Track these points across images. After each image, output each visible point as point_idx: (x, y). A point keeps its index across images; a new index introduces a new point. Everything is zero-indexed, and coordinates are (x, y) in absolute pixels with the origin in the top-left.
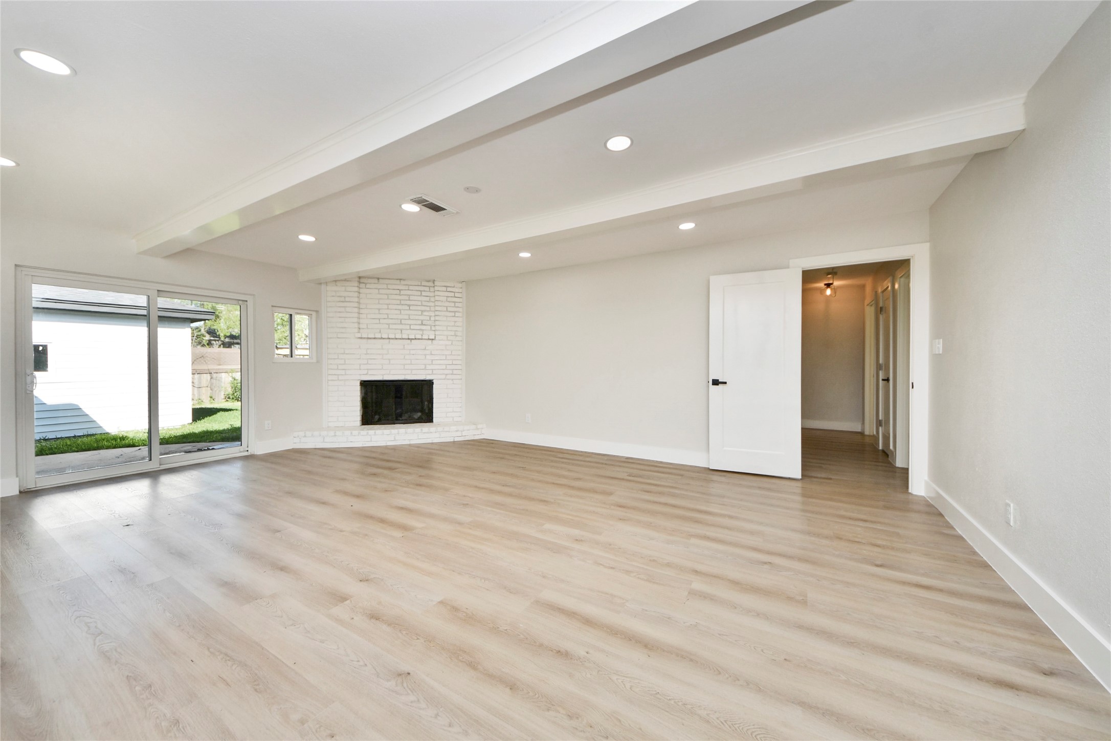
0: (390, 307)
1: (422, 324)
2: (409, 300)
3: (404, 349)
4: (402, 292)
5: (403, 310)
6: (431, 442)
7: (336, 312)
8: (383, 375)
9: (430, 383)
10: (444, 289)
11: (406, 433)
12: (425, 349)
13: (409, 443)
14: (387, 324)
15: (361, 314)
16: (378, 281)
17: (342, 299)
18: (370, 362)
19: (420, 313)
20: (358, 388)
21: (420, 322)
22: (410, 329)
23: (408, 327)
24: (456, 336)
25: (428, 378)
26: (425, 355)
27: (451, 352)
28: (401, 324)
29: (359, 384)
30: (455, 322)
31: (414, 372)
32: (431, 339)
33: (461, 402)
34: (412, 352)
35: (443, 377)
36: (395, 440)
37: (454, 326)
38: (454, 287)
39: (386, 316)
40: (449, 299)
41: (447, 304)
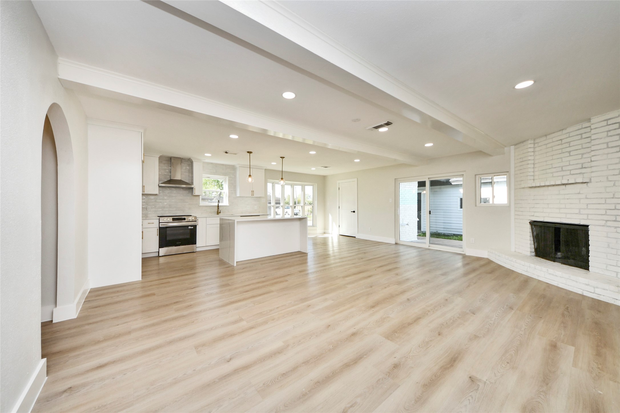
0: (554, 157)
1: (582, 168)
2: (570, 147)
3: (559, 194)
4: (564, 141)
5: (564, 157)
12: (579, 193)
14: (550, 173)
15: (535, 168)
16: (546, 138)
17: (521, 160)
18: (535, 206)
19: (580, 156)
20: (529, 226)
22: (571, 174)
23: (568, 173)
25: (583, 223)
26: (580, 199)
28: (562, 170)
29: (529, 223)
31: (568, 216)
34: (566, 197)
35: (602, 223)
39: (549, 167)
40: (610, 134)
41: (607, 140)
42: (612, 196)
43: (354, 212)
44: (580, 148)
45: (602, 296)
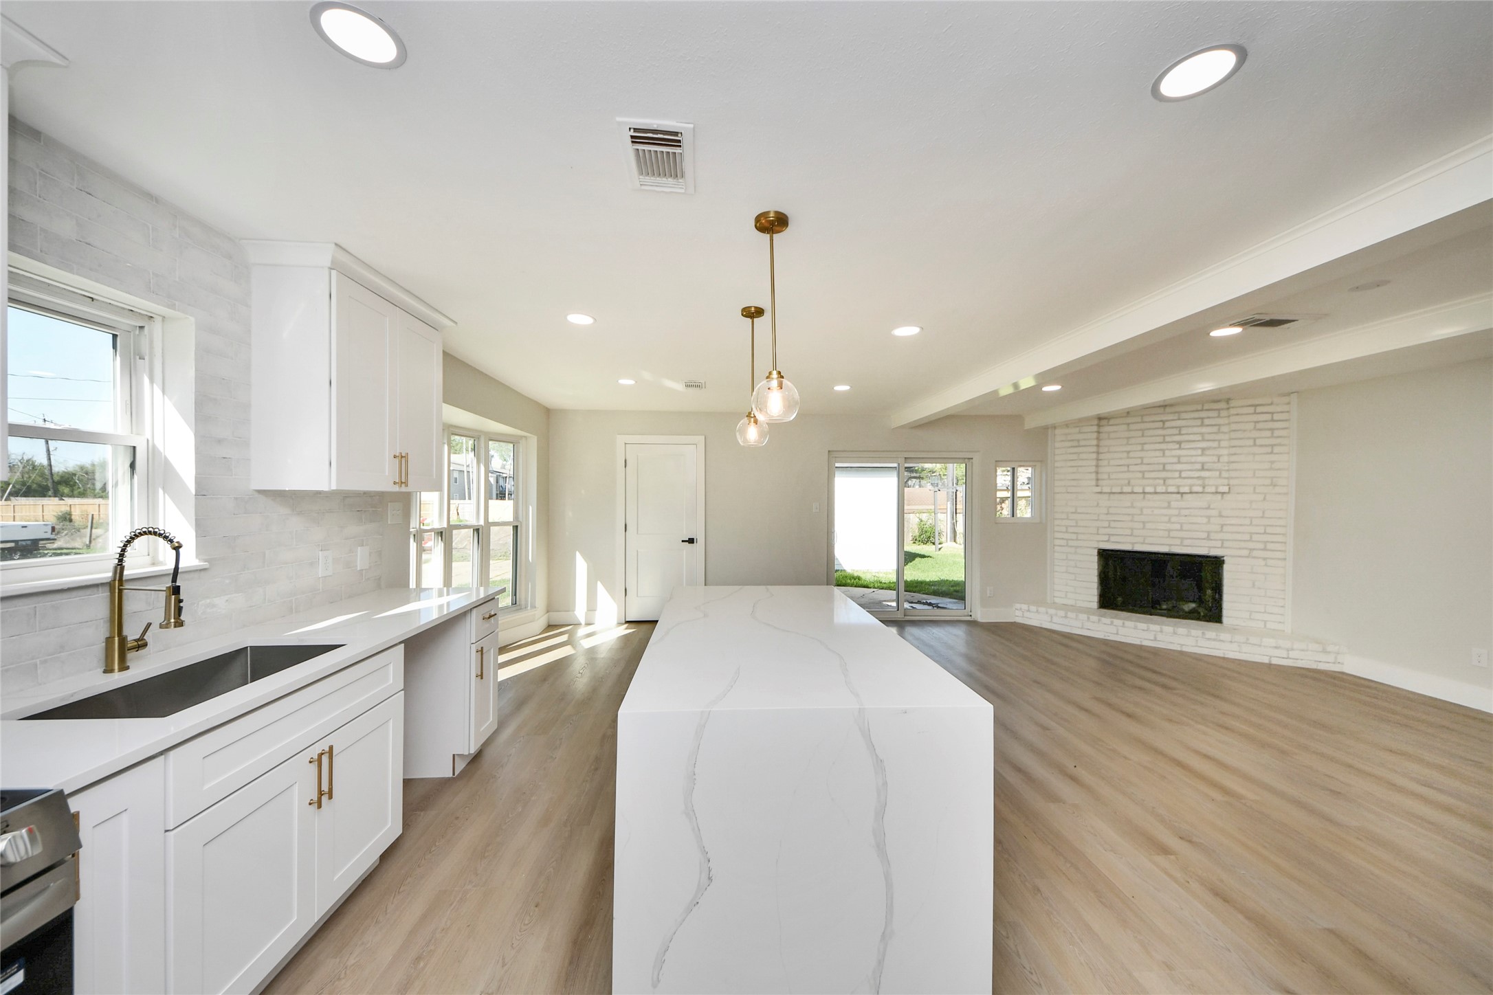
0: (1146, 447)
1: (1204, 469)
2: (1180, 434)
3: (1169, 507)
4: (1167, 425)
5: (1167, 449)
6: (1222, 655)
7: (1066, 460)
8: (1133, 544)
9: (1216, 563)
10: (1251, 410)
11: (1175, 633)
12: (1208, 508)
13: (1179, 649)
14: (1140, 472)
15: (1101, 460)
17: (1075, 444)
18: (1113, 524)
19: (1199, 452)
20: (1095, 559)
21: (1199, 466)
22: (1181, 478)
23: (1177, 475)
24: (1275, 486)
25: (1213, 553)
26: (1209, 517)
27: (1263, 512)
28: (1165, 470)
29: (1096, 554)
30: (1272, 462)
31: (1186, 542)
32: (1220, 493)
33: (1284, 599)
34: (1184, 512)
35: (1245, 552)
36: (1155, 639)
37: (1271, 469)
38: (1272, 404)
39: (1139, 461)
40: (1260, 426)
41: (1255, 434)
42: (1261, 515)
43: (691, 541)
44: (1200, 438)
45: (1298, 661)
